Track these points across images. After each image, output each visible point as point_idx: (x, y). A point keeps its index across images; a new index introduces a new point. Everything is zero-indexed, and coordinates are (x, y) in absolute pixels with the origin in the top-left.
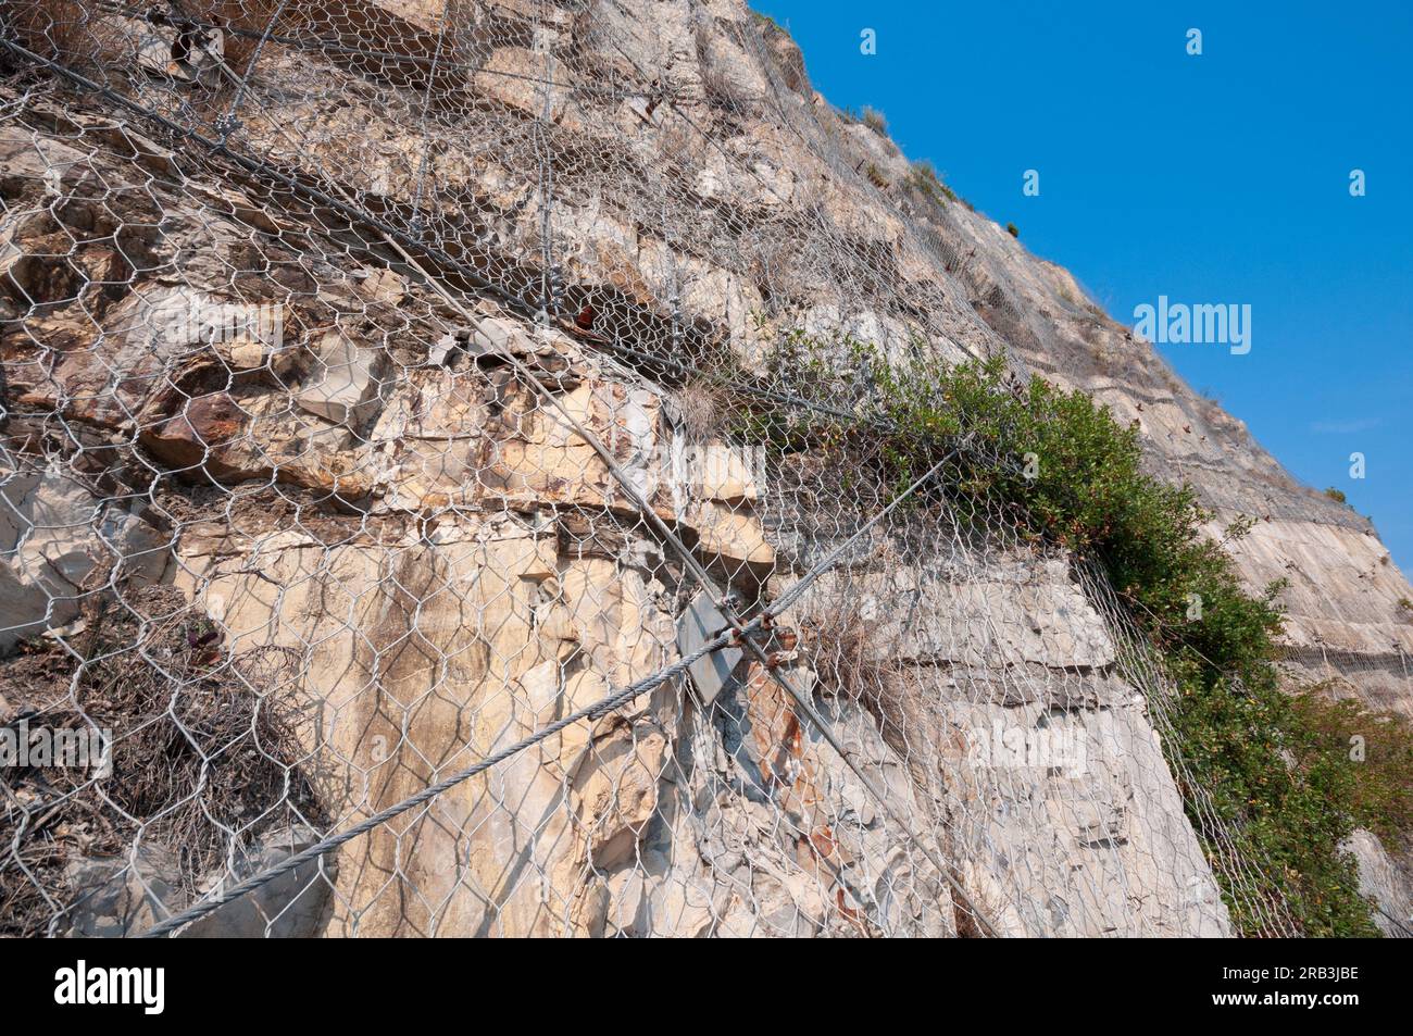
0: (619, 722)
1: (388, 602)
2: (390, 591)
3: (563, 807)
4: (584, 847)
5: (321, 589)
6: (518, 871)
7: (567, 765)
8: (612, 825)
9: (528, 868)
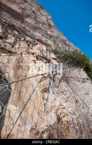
0: (44, 77)
1: (17, 62)
2: (17, 61)
3: (39, 85)
4: (41, 89)
5: (9, 60)
6: (34, 91)
7: (39, 80)
8: (44, 87)
9: (35, 91)
